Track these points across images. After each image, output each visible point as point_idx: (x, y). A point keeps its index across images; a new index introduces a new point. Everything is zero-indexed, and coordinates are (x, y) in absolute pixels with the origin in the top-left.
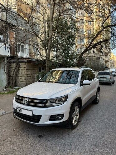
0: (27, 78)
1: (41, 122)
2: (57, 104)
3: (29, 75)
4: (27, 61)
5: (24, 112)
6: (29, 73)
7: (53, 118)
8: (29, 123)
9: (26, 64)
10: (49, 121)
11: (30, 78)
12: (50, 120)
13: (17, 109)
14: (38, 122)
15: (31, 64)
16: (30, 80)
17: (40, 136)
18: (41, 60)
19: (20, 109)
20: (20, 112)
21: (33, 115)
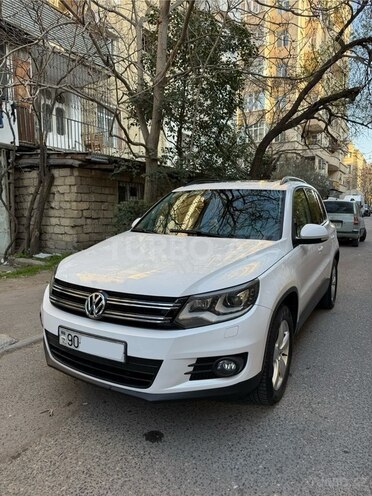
0: (81, 222)
1: (161, 386)
2: (218, 314)
3: (85, 214)
4: (77, 163)
5: (87, 346)
6: (85, 206)
7: (204, 367)
8: (110, 389)
9: (76, 173)
10: (191, 379)
11: (89, 221)
12: (194, 376)
13: (62, 336)
14: (148, 385)
15: (93, 173)
16: (90, 230)
17: (154, 437)
18: (126, 160)
19: (73, 334)
20: (72, 347)
21: (128, 358)
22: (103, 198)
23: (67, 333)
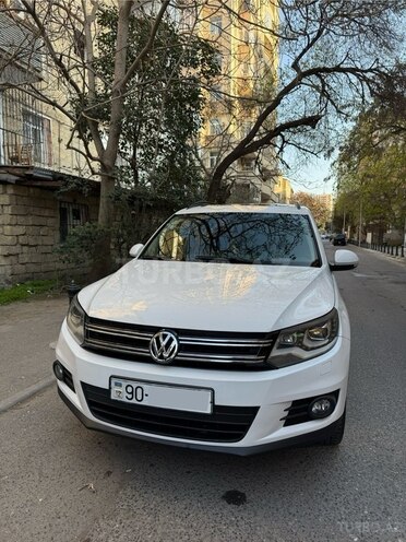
0: (15, 250)
1: (254, 437)
2: (307, 349)
3: (21, 239)
4: (13, 178)
5: (155, 399)
6: (20, 230)
7: (299, 411)
9: (10, 191)
10: (285, 425)
11: (25, 249)
12: (289, 421)
13: (115, 389)
14: (239, 437)
15: (32, 190)
16: (26, 260)
19: (135, 385)
20: (134, 401)
21: (215, 408)
22: (42, 221)
23: (124, 384)
